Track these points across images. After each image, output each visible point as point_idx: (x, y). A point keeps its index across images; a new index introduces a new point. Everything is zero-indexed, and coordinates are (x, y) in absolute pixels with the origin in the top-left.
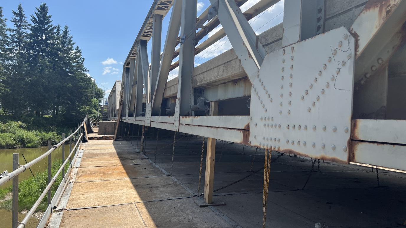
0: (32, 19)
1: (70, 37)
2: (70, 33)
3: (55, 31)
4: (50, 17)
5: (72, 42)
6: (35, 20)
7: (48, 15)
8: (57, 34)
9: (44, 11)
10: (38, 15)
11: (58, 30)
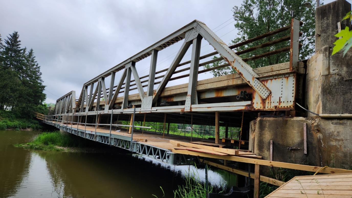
0: (6, 42)
1: (33, 57)
2: (34, 54)
3: (22, 51)
4: (20, 41)
5: (35, 61)
6: (8, 43)
7: (18, 40)
8: (23, 53)
9: (16, 37)
10: (10, 39)
11: (24, 51)
